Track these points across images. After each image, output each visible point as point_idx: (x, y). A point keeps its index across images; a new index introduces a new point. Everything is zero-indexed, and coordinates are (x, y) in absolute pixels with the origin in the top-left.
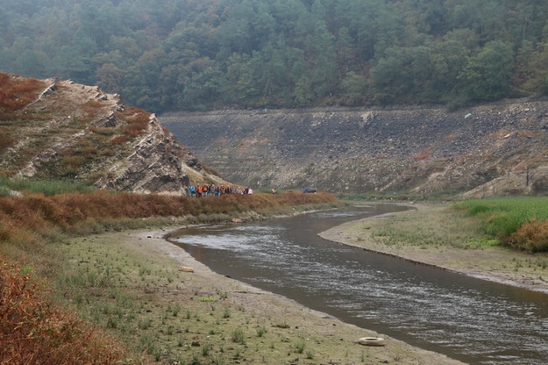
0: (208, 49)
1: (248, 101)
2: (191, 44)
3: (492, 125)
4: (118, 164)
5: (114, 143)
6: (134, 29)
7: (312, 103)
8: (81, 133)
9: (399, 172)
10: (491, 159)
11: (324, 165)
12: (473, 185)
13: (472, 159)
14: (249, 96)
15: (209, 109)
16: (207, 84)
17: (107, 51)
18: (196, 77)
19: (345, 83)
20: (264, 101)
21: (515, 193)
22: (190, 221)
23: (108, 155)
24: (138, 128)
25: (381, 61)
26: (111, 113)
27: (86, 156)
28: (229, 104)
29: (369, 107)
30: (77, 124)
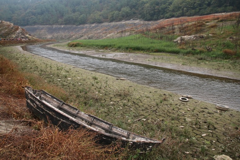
0: (34, 14)
1: (42, 24)
2: (30, 13)
3: (83, 28)
4: (14, 35)
5: (13, 32)
6: (19, 10)
7: (53, 24)
8: (7, 30)
9: (68, 36)
10: (82, 34)
11: (56, 35)
12: (80, 38)
13: (80, 34)
14: (42, 23)
15: (35, 25)
16: (34, 21)
17: (14, 14)
18: (32, 19)
19: (59, 21)
20: (45, 24)
21: (86, 39)
22: (27, 44)
23: (12, 34)
24: (17, 29)
25: (65, 17)
26: (12, 27)
27: (8, 34)
28: (38, 24)
29: (63, 25)
30: (6, 29)
